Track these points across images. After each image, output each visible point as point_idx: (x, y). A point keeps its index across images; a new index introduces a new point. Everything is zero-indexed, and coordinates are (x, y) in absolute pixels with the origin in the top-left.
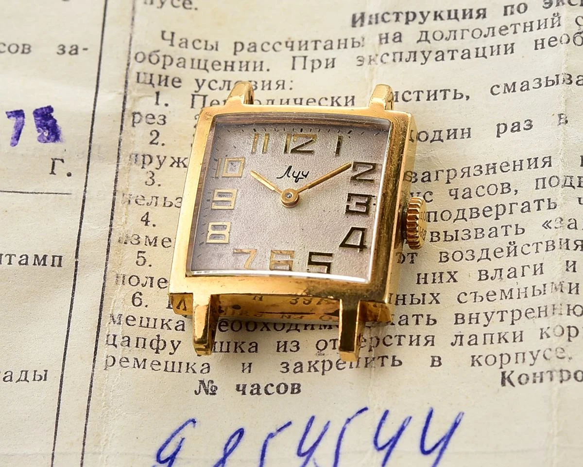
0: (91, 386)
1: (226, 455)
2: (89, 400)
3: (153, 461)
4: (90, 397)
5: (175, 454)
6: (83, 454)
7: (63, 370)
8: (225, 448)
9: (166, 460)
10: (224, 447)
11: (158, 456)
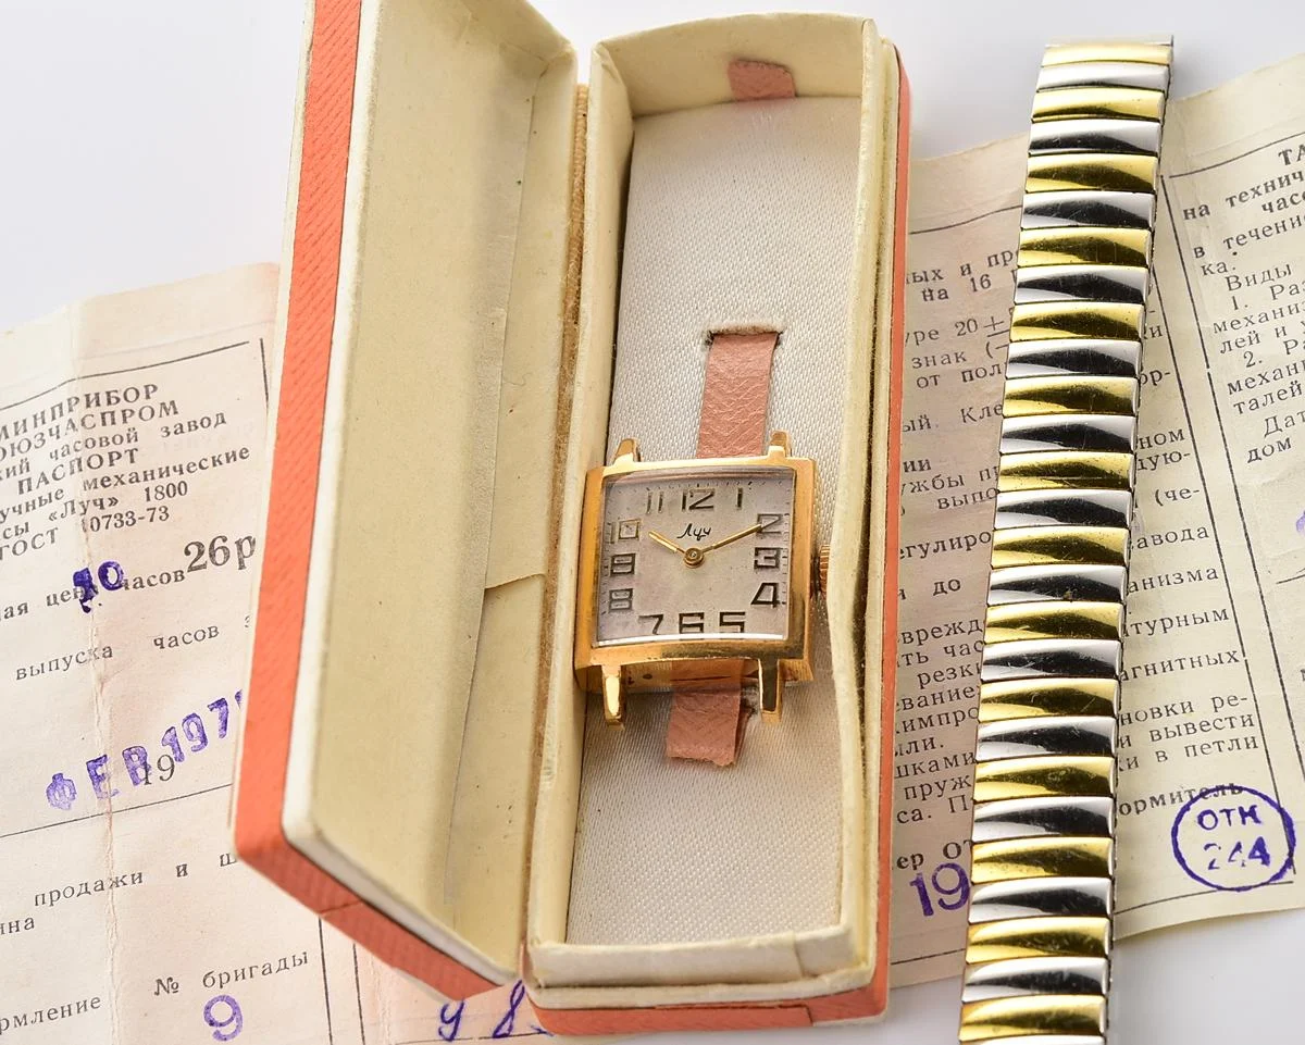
0: (355, 957)
1: (514, 1007)
2: (356, 972)
3: (439, 1023)
4: (356, 968)
5: (459, 1012)
6: (362, 1027)
7: (322, 947)
8: (512, 1000)
9: (452, 1020)
10: (509, 999)
11: (442, 1016)
